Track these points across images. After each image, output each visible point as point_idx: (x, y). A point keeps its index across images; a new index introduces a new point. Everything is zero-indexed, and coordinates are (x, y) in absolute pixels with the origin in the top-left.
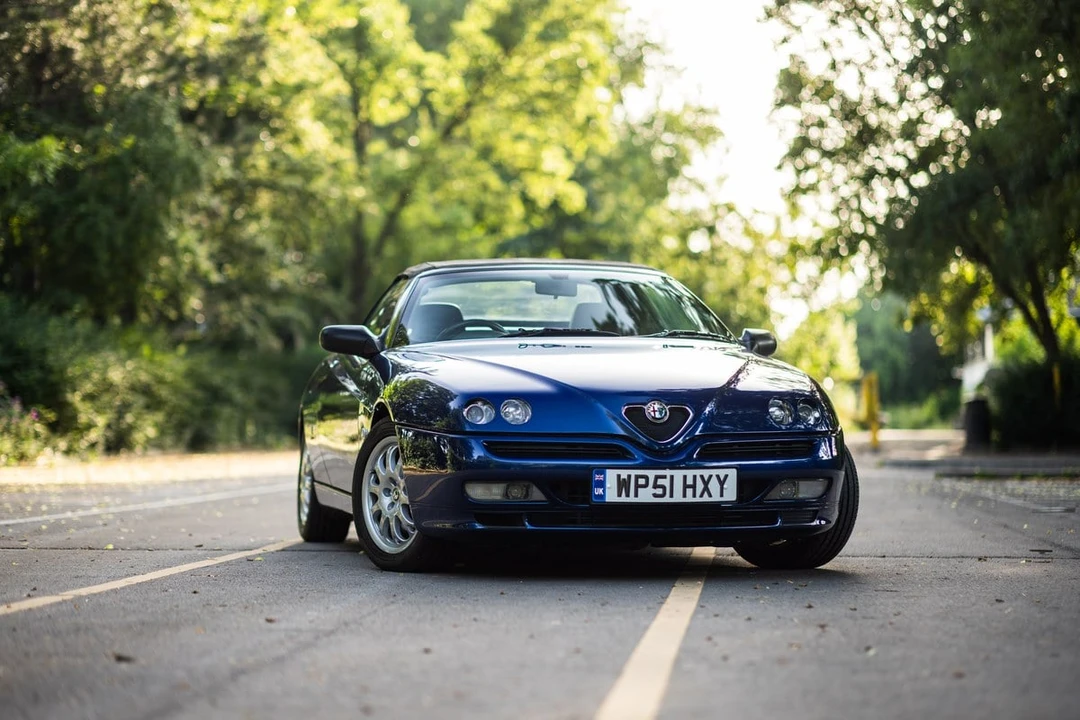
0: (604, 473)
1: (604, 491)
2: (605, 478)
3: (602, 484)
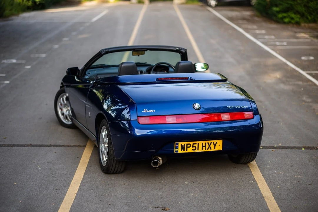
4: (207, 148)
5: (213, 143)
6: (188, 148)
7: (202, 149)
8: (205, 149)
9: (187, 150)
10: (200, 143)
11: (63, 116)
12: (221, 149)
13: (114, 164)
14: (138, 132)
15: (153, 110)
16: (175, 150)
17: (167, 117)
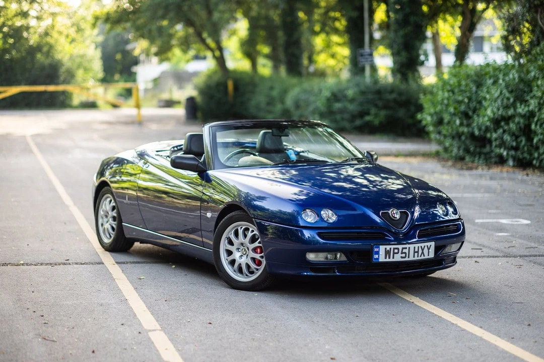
0: (379, 248)
1: (379, 256)
2: (379, 250)
3: (378, 253)
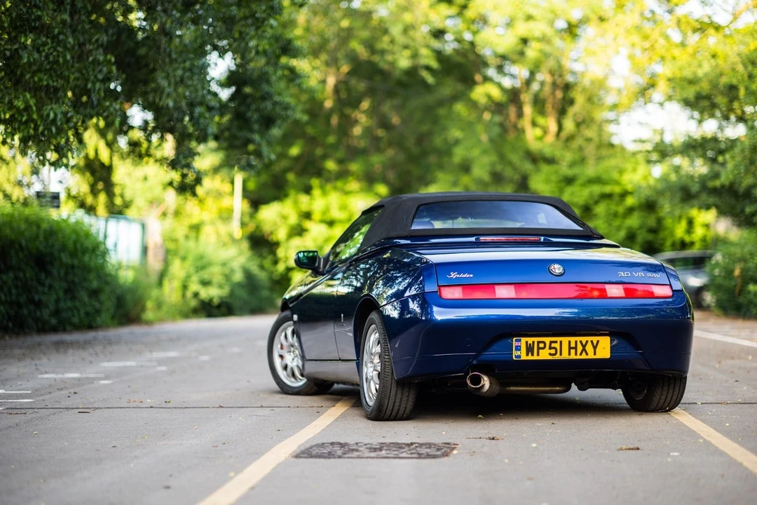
4: (579, 352)
5: (592, 342)
6: (540, 351)
7: (569, 354)
8: (576, 354)
9: (538, 355)
10: (565, 340)
11: (285, 372)
12: (608, 356)
13: (393, 393)
14: (440, 314)
15: (469, 274)
16: (515, 353)
17: (497, 287)
